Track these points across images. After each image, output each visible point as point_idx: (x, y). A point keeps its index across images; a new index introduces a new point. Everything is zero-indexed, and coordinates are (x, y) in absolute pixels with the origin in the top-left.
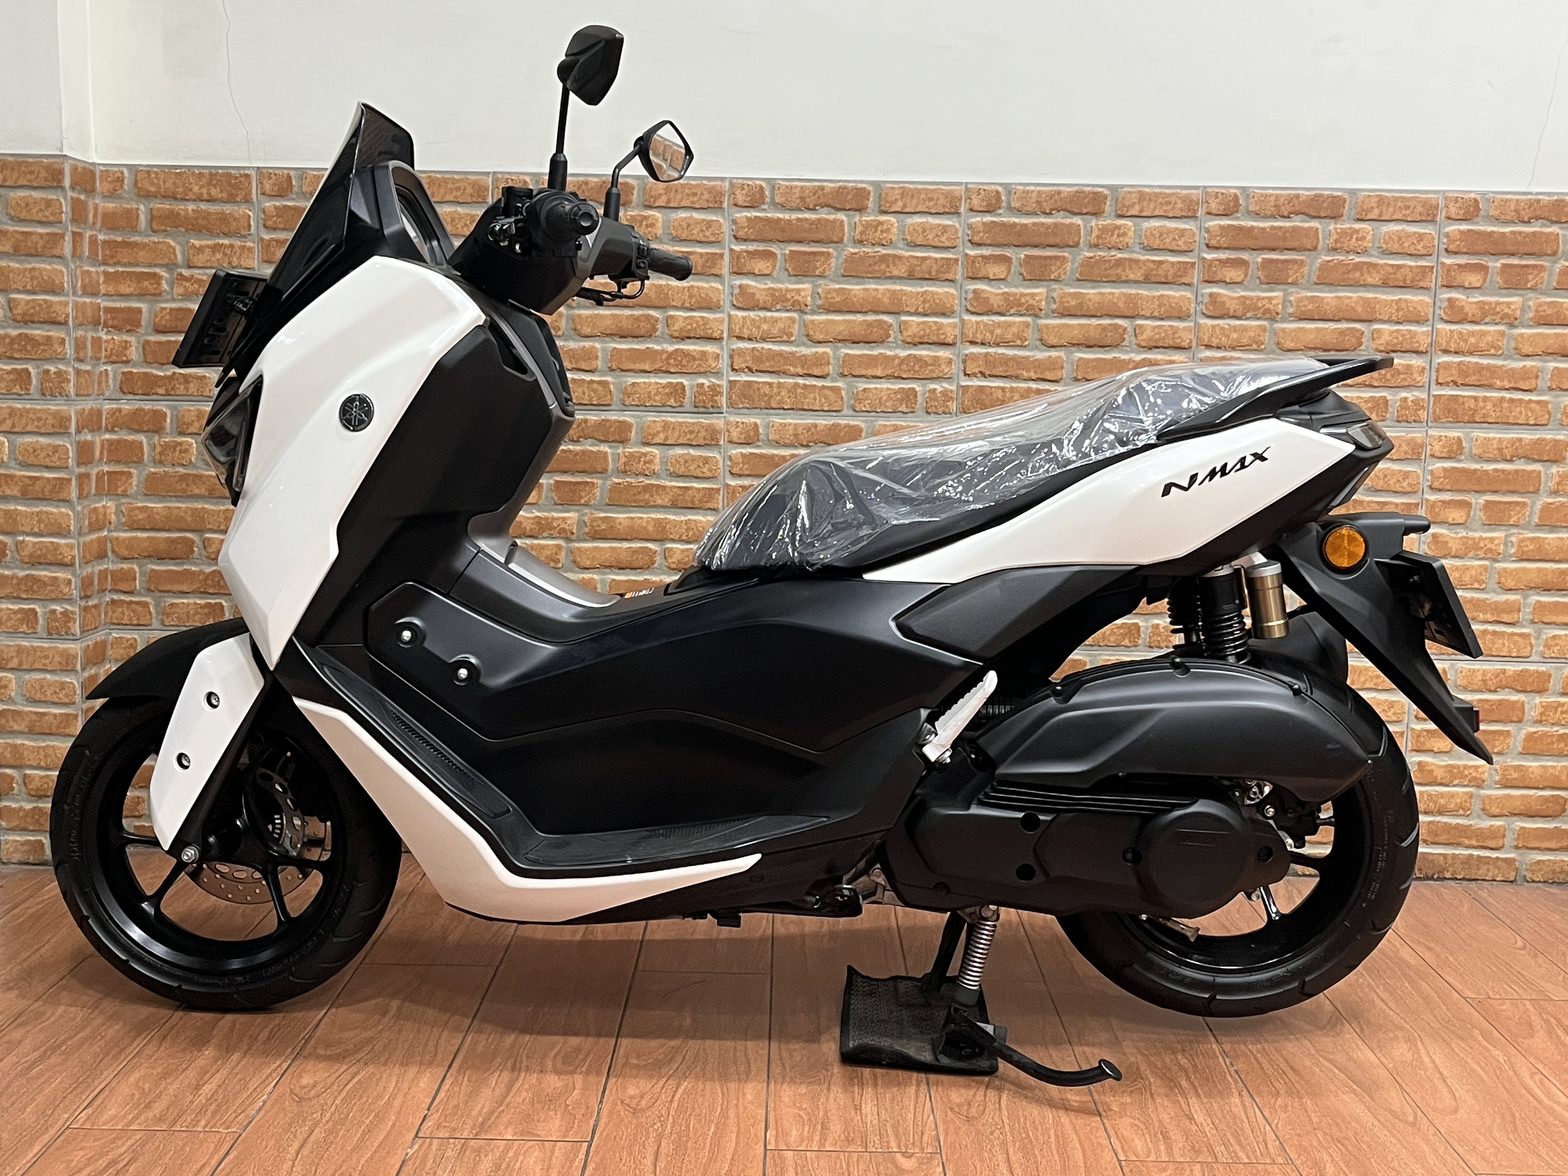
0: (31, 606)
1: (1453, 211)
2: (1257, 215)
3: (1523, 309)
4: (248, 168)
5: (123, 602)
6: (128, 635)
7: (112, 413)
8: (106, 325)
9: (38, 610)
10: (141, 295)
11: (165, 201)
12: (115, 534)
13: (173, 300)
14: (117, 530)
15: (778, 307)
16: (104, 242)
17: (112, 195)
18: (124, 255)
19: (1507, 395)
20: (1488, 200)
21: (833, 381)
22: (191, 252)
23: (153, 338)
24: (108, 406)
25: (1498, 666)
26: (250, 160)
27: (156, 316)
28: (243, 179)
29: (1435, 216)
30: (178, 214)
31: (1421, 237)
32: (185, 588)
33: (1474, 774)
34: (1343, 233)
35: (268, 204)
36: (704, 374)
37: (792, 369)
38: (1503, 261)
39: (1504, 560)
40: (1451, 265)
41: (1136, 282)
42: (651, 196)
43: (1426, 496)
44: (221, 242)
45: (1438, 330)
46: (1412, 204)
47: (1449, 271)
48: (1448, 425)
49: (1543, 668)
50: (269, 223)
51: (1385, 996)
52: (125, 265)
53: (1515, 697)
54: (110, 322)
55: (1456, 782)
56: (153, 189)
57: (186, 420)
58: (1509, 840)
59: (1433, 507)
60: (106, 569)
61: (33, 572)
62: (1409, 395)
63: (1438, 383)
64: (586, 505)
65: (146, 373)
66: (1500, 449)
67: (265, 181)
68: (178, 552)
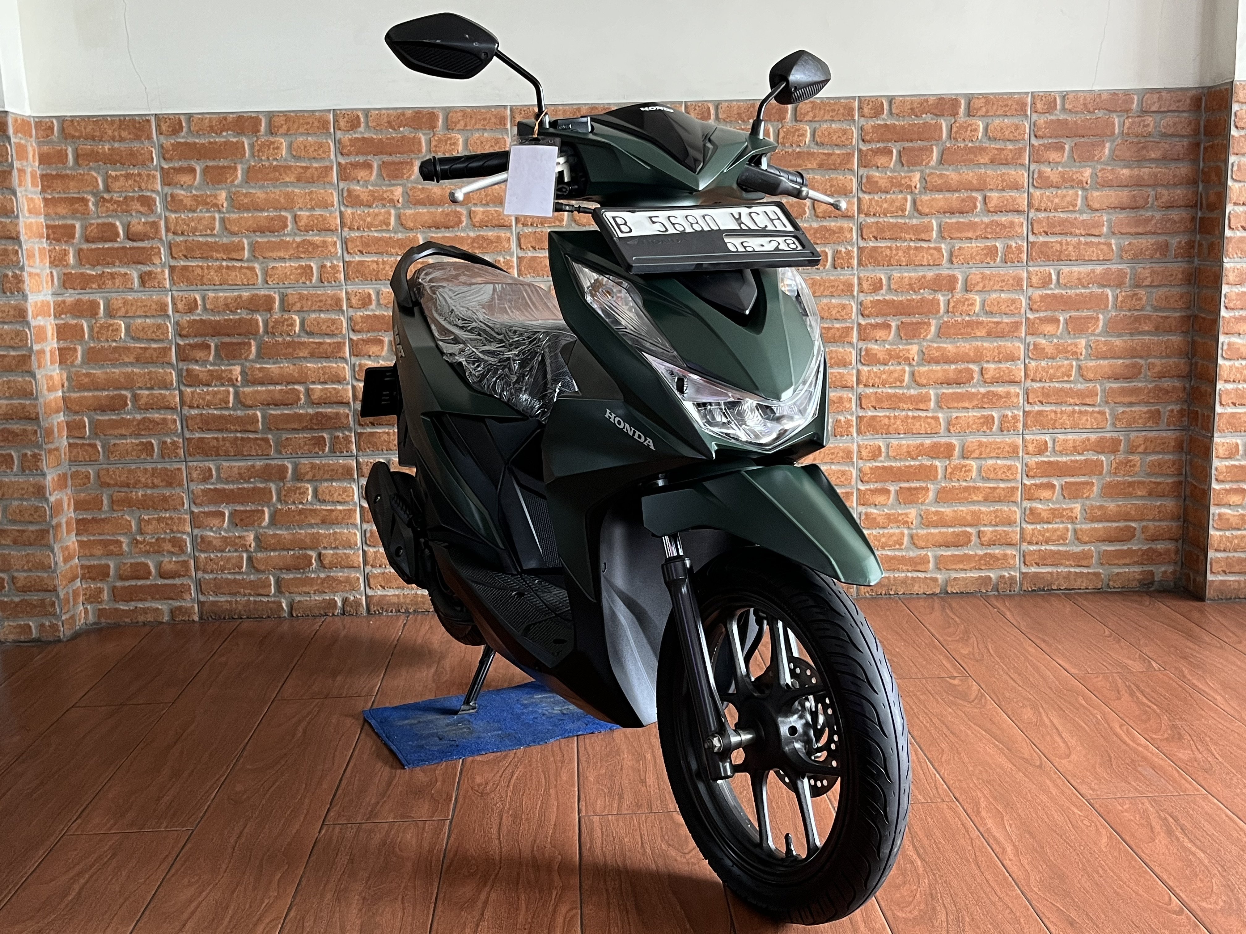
0: (8, 452)
1: (1039, 106)
2: (898, 116)
3: (1092, 177)
4: (148, 115)
5: (77, 444)
6: (83, 469)
7: (59, 304)
8: (49, 239)
9: (13, 453)
10: (74, 215)
11: (86, 142)
12: (67, 394)
13: (98, 217)
14: (69, 391)
16: (42, 176)
17: (46, 140)
18: (58, 184)
19: (1082, 239)
20: (1063, 97)
22: (110, 180)
23: (85, 246)
24: (55, 299)
25: (1084, 436)
26: (150, 109)
27: (86, 228)
28: (145, 123)
29: (1026, 110)
30: (98, 152)
31: (1017, 127)
32: (123, 431)
33: (1070, 514)
34: (961, 126)
35: (165, 142)
38: (1077, 142)
39: (1085, 359)
40: (1039, 147)
41: (813, 169)
42: (453, 122)
43: (1028, 315)
44: (132, 171)
45: (1032, 194)
46: (1010, 103)
47: (1038, 150)
48: (1042, 263)
49: (1115, 435)
50: (167, 156)
51: (1015, 676)
52: (59, 193)
53: (1096, 457)
54: (52, 236)
55: (1058, 520)
56: (77, 134)
57: (115, 307)
58: (1096, 560)
59: (1033, 323)
61: (7, 426)
62: (1013, 243)
63: (1033, 233)
65: (82, 274)
66: (1079, 279)
67: (162, 124)
68: (116, 405)
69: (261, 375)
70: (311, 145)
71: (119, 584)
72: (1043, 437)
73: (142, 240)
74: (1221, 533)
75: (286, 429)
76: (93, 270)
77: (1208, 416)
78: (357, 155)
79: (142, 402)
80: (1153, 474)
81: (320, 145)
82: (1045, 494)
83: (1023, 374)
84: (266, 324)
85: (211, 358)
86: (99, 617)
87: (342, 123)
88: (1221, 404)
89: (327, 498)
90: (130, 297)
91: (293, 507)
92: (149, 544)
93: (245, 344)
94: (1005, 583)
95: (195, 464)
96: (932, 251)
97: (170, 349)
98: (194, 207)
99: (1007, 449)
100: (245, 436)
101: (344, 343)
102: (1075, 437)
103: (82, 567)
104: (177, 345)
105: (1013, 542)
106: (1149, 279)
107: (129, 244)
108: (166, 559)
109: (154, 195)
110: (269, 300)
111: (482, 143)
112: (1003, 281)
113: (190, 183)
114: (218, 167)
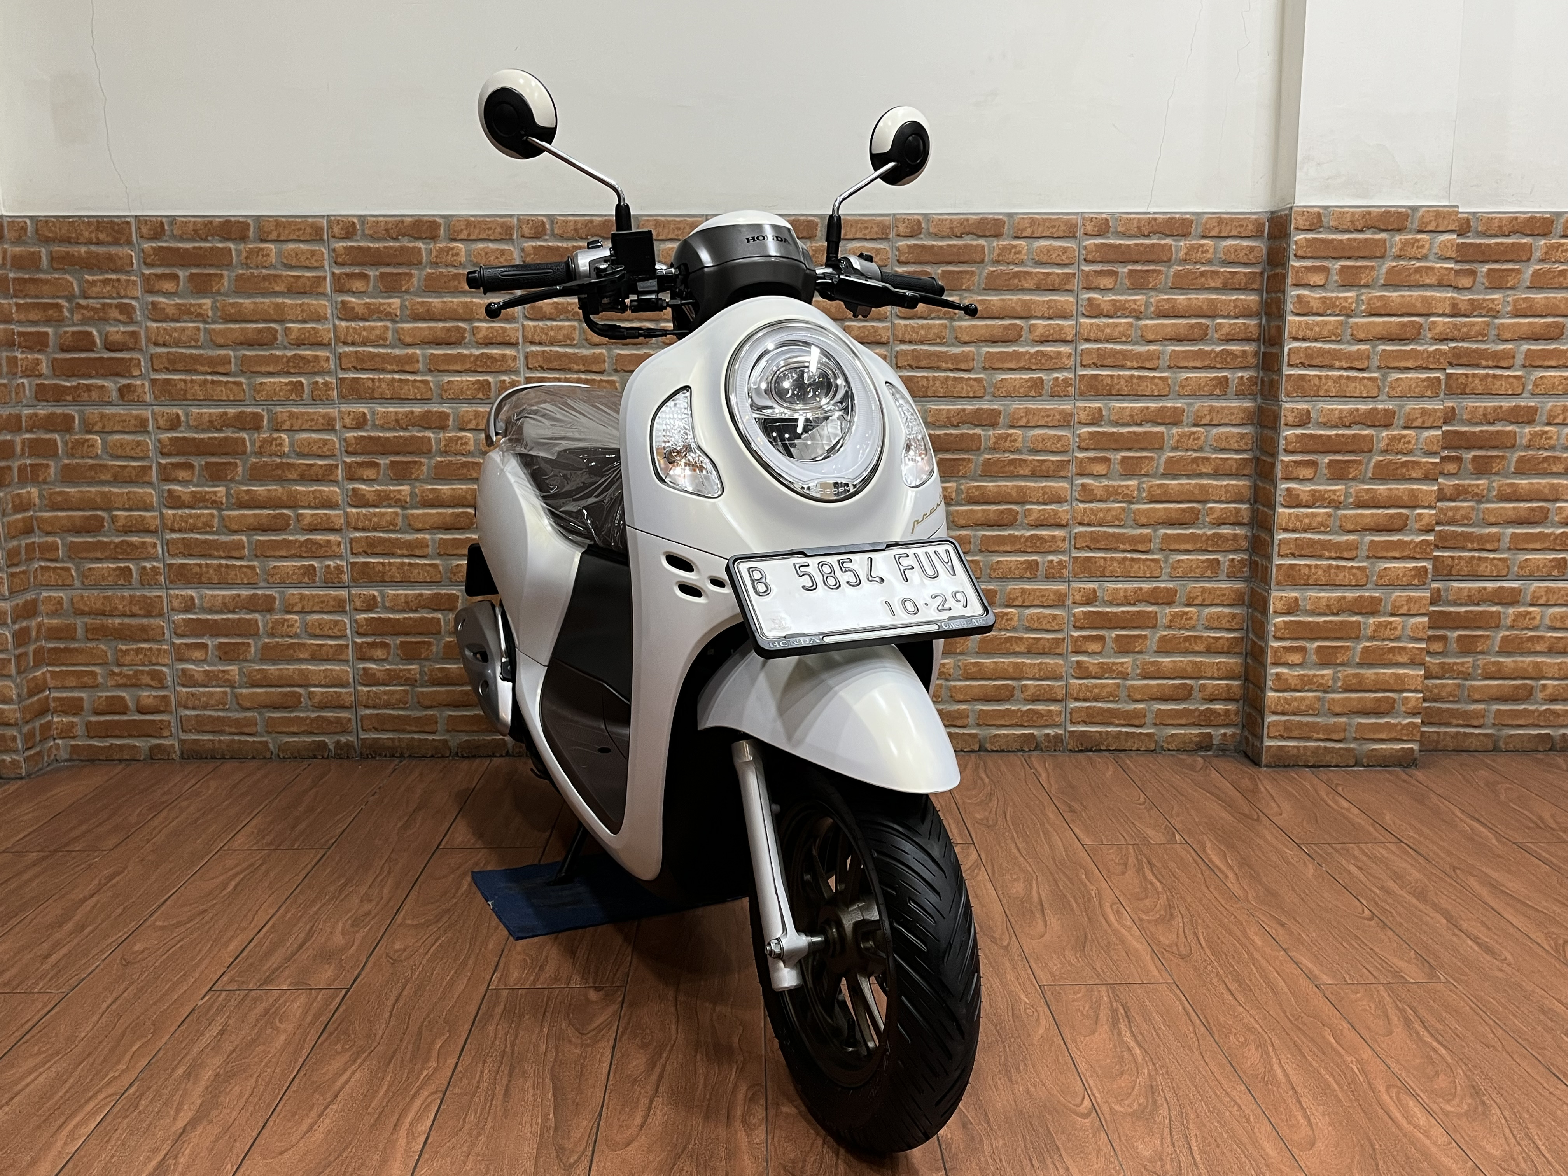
1: (1089, 228)
2: (937, 236)
3: (1147, 304)
4: (128, 216)
5: (48, 568)
6: (55, 594)
7: (30, 417)
8: (20, 347)
10: (48, 322)
11: (61, 244)
12: (39, 514)
13: (74, 325)
14: (40, 511)
15: (562, 317)
16: (15, 279)
17: (18, 241)
18: (31, 289)
19: (1136, 373)
20: (1116, 219)
21: (610, 375)
22: (86, 285)
23: (59, 356)
24: (27, 411)
25: (1136, 585)
26: (129, 210)
27: (61, 337)
28: (124, 225)
29: (1075, 233)
30: (73, 255)
31: (1065, 250)
32: (99, 555)
33: (1120, 669)
34: (1005, 247)
35: (146, 245)
36: (505, 372)
37: (576, 367)
38: (1130, 267)
39: (1138, 503)
40: (1089, 272)
42: (455, 231)
43: (1076, 454)
44: (110, 276)
45: (1081, 324)
46: (1057, 223)
47: (1088, 276)
48: (1091, 398)
49: (1171, 585)
50: (148, 261)
52: (32, 297)
53: (1150, 609)
54: (23, 344)
55: (1107, 675)
56: (50, 235)
57: (91, 421)
58: (1149, 719)
59: (1081, 462)
60: (34, 543)
62: (1060, 375)
63: (1082, 365)
64: (416, 479)
65: (55, 384)
66: (1132, 416)
67: (142, 227)
68: (92, 527)
69: (247, 498)
70: (303, 252)
71: (93, 719)
72: (1091, 586)
73: (121, 350)
74: (1280, 694)
75: (274, 557)
76: (68, 381)
77: (1267, 567)
78: (351, 265)
79: (120, 524)
80: (1212, 629)
81: (313, 253)
82: (1094, 647)
83: (1069, 517)
84: (253, 443)
85: (195, 480)
86: (71, 753)
87: (336, 230)
88: (1279, 555)
89: (318, 632)
90: (108, 410)
91: (279, 640)
92: (128, 676)
93: (230, 463)
94: (1049, 742)
95: (177, 592)
96: (972, 382)
97: (151, 467)
98: (176, 317)
99: (1052, 597)
100: (229, 563)
101: (337, 466)
102: (1127, 586)
103: (55, 699)
104: (160, 463)
105: (1059, 698)
106: (1208, 418)
107: (107, 355)
108: (146, 694)
109: (134, 303)
110: (257, 417)
111: (486, 254)
112: (1048, 416)
113: (173, 290)
114: (203, 274)
